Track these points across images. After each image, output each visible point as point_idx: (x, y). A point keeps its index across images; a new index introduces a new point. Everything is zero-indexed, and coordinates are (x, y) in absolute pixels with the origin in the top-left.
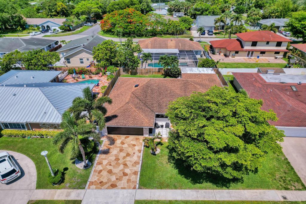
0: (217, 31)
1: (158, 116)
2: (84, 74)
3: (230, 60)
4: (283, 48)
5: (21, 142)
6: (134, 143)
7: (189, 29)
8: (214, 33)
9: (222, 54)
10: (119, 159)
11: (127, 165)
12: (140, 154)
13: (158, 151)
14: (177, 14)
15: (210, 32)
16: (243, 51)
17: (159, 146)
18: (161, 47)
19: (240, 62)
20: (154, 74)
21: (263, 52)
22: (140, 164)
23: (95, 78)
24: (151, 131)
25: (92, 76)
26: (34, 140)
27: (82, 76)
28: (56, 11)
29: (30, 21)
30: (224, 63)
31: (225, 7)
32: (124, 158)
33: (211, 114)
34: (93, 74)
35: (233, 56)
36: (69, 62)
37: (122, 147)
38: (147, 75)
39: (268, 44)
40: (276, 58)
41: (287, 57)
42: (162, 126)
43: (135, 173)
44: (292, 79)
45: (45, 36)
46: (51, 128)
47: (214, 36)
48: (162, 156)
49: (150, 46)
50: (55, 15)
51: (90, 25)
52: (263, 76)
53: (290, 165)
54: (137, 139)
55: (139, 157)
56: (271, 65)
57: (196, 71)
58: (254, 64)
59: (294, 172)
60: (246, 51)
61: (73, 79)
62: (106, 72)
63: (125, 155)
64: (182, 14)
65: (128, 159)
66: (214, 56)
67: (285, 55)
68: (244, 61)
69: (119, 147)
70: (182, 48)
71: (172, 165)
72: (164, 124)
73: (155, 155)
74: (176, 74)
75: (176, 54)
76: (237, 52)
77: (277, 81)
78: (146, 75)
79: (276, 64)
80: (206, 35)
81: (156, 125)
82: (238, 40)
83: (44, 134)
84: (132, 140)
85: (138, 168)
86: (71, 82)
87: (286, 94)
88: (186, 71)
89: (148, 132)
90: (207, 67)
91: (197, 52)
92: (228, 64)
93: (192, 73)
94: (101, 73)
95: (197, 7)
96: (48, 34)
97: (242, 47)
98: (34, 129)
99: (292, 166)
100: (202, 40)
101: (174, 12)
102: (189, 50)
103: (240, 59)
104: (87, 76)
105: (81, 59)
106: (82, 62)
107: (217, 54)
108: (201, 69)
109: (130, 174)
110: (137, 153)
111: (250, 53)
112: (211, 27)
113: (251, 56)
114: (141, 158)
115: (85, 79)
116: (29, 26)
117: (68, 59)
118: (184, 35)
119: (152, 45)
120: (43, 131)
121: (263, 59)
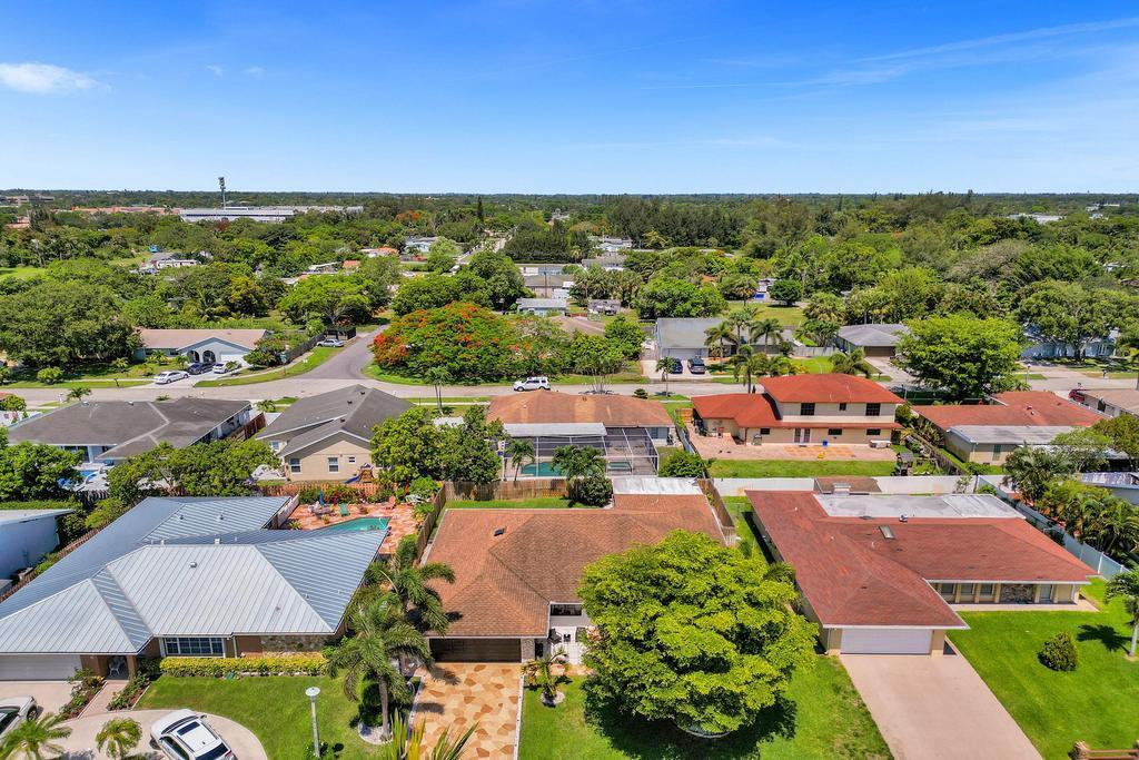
0: (717, 362)
1: (556, 612)
2: (346, 502)
3: (750, 451)
4: (886, 419)
5: (212, 687)
6: (499, 680)
7: (636, 356)
8: (708, 368)
9: (727, 435)
10: (464, 720)
11: (486, 733)
12: (514, 707)
13: (560, 698)
14: (601, 304)
15: (694, 365)
16: (779, 428)
17: (562, 685)
18: (555, 420)
19: (774, 459)
20: (540, 497)
21: (835, 431)
22: (518, 729)
23: (377, 511)
24: (539, 649)
25: (370, 507)
26: (245, 683)
27: (339, 509)
28: (227, 303)
29: (152, 338)
30: (732, 462)
31: (740, 286)
32: (477, 716)
33: (668, 591)
34: (370, 501)
35: (757, 441)
36: (296, 469)
37: (471, 692)
38: (521, 500)
39: (844, 409)
40: (873, 446)
41: (902, 443)
42: (567, 638)
43: (507, 750)
44: (895, 506)
45: (200, 384)
46: (290, 649)
47: (708, 375)
48: (569, 708)
49: (524, 414)
50: (222, 314)
51: (337, 344)
52: (823, 501)
53: (869, 719)
54: (505, 671)
55: (514, 713)
56: (857, 466)
57: (654, 486)
58: (814, 462)
59: (877, 732)
60: (790, 428)
61: (315, 518)
62: (408, 494)
63: (479, 710)
64: (613, 302)
65: (487, 717)
66: (706, 439)
67: (895, 437)
68: (788, 456)
69: (462, 691)
70: (614, 422)
71: (595, 727)
72: (572, 631)
73: (554, 706)
74: (599, 496)
75: (599, 437)
76: (765, 431)
77: (855, 514)
78: (519, 500)
79: (872, 463)
80: (686, 374)
81: (553, 637)
82: (766, 396)
83: (270, 663)
84: (493, 675)
85: (514, 738)
86: (312, 528)
87: (866, 546)
88: (626, 486)
89: (532, 652)
90: (683, 476)
91: (656, 433)
92: (743, 464)
93: (642, 492)
94: (393, 499)
95: (657, 290)
96: (210, 376)
97: (778, 417)
98: (243, 654)
99: (875, 719)
100: (672, 388)
101: (590, 300)
102: (634, 425)
103: (776, 450)
104: (354, 509)
105: (331, 460)
106: (334, 468)
107: (714, 434)
108: (665, 481)
109: (495, 752)
110: (508, 705)
111: (803, 432)
112: (699, 351)
113: (807, 440)
114: (519, 714)
115: (348, 518)
116: (149, 352)
117: (294, 461)
118: (621, 375)
119: (530, 412)
120: (269, 658)
121: (839, 450)
